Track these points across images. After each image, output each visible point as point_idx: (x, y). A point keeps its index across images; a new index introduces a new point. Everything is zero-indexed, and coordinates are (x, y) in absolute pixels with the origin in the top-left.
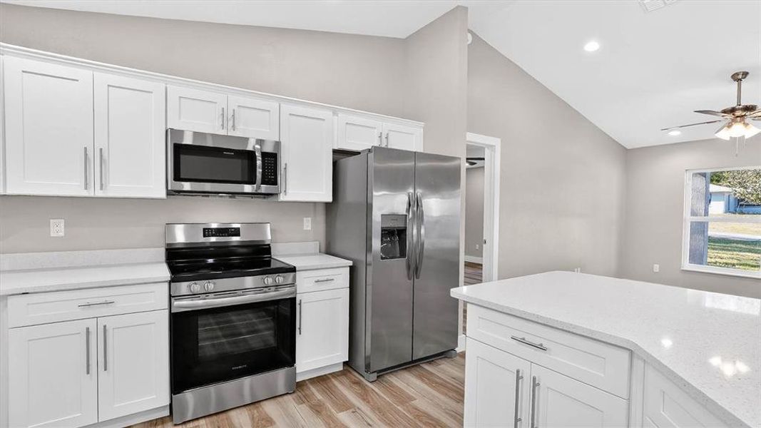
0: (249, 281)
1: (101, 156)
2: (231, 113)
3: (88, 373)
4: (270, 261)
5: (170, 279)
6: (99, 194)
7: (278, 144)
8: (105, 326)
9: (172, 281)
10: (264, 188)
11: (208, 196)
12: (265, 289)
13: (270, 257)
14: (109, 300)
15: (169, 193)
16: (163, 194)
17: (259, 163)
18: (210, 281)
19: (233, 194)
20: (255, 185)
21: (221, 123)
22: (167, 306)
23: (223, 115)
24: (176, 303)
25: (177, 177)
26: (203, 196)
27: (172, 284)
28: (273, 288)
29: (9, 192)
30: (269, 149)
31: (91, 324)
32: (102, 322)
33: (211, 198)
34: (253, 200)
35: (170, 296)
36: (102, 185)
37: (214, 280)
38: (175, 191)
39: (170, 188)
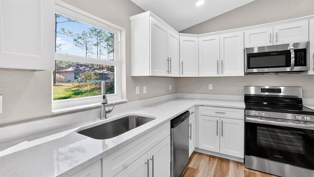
0: (289, 116)
1: (222, 62)
2: (275, 34)
3: (217, 135)
4: (302, 107)
5: (245, 108)
6: (221, 75)
7: (308, 43)
8: (222, 121)
9: (246, 109)
10: (297, 68)
11: (263, 74)
12: (296, 122)
13: (302, 105)
14: (224, 112)
15: (245, 74)
16: (243, 75)
17: (293, 55)
18: (263, 112)
19: (277, 73)
20: (290, 67)
21: (270, 40)
22: (243, 119)
23: (270, 36)
24: (247, 118)
25: (249, 67)
26: (261, 74)
27: (246, 110)
28: (303, 122)
29: (200, 76)
30: (301, 47)
31: (218, 119)
32: (222, 119)
33: (265, 75)
34: (290, 74)
35: (245, 115)
36: (222, 72)
37: (265, 112)
38: (248, 73)
39: (246, 72)
